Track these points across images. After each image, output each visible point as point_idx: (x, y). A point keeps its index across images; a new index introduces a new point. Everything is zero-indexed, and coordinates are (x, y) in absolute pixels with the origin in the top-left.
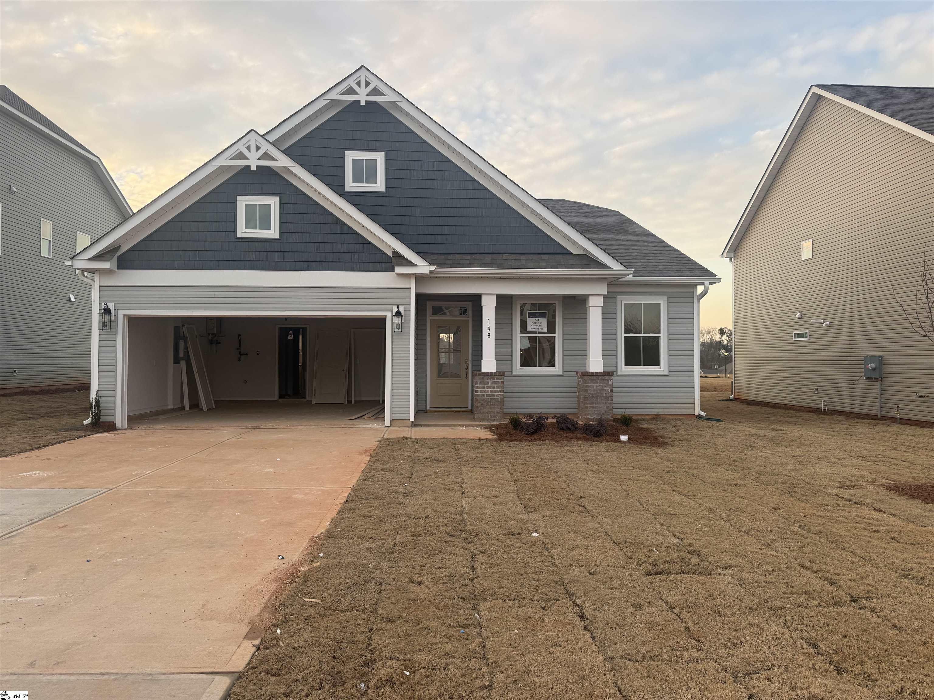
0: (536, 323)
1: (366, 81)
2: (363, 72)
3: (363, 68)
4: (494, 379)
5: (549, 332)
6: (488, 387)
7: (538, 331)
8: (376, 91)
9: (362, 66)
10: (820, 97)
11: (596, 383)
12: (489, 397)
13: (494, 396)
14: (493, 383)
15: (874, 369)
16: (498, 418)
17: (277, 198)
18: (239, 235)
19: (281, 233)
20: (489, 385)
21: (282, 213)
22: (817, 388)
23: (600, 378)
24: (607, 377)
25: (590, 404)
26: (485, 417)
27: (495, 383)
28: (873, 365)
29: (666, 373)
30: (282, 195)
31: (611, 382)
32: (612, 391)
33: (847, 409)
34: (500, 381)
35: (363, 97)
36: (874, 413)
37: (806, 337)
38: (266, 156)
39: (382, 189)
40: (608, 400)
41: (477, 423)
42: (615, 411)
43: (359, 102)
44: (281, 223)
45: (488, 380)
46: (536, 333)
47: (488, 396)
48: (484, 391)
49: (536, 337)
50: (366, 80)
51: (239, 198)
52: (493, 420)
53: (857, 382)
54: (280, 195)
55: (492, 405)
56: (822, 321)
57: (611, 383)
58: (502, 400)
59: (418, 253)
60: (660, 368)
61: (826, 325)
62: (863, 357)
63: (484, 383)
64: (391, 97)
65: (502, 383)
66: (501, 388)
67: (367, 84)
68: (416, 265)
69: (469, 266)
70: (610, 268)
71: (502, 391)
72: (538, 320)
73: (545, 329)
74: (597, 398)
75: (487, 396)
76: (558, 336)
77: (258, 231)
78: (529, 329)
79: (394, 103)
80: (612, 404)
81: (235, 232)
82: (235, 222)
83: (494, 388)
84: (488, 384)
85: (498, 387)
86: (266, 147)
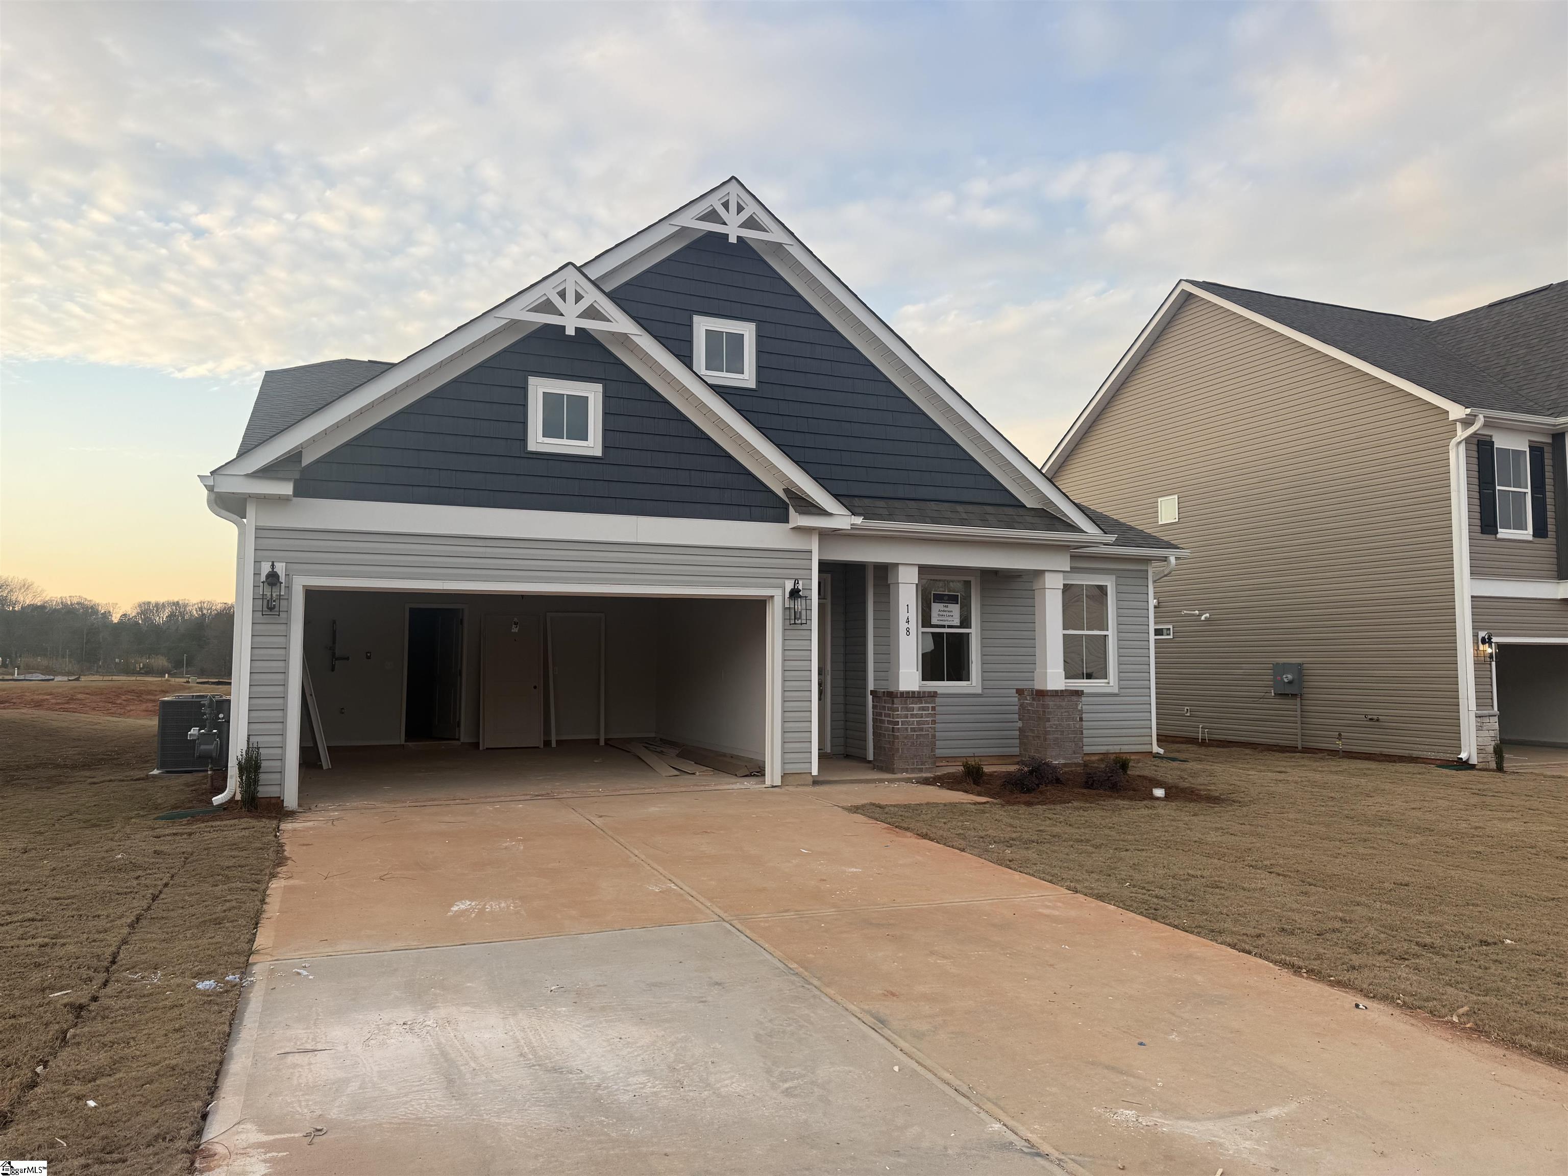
0: (944, 611)
1: (739, 205)
2: (733, 188)
3: (734, 180)
4: (922, 703)
5: (962, 626)
6: (913, 716)
7: (946, 623)
8: (751, 223)
9: (733, 178)
10: (1190, 295)
11: (1060, 707)
12: (915, 731)
13: (922, 729)
14: (920, 709)
15: (1290, 682)
16: (927, 766)
17: (599, 387)
18: (532, 446)
19: (605, 447)
20: (915, 712)
21: (607, 413)
22: (1188, 708)
23: (1066, 700)
24: (1074, 698)
25: (1054, 741)
26: (909, 765)
27: (923, 709)
28: (1290, 677)
29: (1116, 691)
30: (607, 382)
31: (1080, 706)
32: (1081, 719)
33: (1243, 738)
34: (930, 705)
35: (733, 231)
36: (1293, 743)
37: (1169, 634)
38: (592, 313)
39: (752, 385)
40: (1077, 734)
41: (898, 776)
42: (1087, 749)
43: (726, 236)
44: (605, 430)
45: (912, 704)
46: (944, 626)
47: (913, 730)
48: (908, 723)
49: (943, 633)
50: (737, 202)
51: (533, 381)
52: (921, 770)
53: (1261, 700)
54: (604, 381)
55: (920, 746)
56: (1197, 612)
57: (1079, 708)
58: (934, 736)
59: (836, 496)
60: (1109, 683)
61: (1206, 618)
62: (1272, 665)
63: (907, 709)
64: (776, 236)
65: (934, 708)
66: (932, 717)
67: (740, 209)
68: (830, 515)
69: (890, 517)
70: (1083, 531)
71: (934, 722)
72: (947, 607)
73: (957, 622)
74: (1063, 731)
75: (911, 731)
76: (974, 632)
77: (565, 441)
78: (934, 621)
79: (778, 248)
80: (1081, 740)
81: (524, 440)
82: (525, 423)
83: (922, 717)
84: (913, 711)
85: (927, 716)
86: (593, 296)
